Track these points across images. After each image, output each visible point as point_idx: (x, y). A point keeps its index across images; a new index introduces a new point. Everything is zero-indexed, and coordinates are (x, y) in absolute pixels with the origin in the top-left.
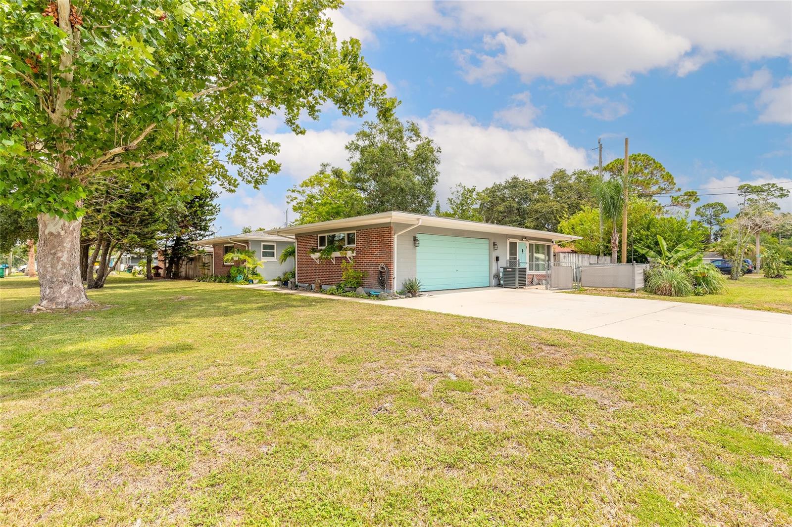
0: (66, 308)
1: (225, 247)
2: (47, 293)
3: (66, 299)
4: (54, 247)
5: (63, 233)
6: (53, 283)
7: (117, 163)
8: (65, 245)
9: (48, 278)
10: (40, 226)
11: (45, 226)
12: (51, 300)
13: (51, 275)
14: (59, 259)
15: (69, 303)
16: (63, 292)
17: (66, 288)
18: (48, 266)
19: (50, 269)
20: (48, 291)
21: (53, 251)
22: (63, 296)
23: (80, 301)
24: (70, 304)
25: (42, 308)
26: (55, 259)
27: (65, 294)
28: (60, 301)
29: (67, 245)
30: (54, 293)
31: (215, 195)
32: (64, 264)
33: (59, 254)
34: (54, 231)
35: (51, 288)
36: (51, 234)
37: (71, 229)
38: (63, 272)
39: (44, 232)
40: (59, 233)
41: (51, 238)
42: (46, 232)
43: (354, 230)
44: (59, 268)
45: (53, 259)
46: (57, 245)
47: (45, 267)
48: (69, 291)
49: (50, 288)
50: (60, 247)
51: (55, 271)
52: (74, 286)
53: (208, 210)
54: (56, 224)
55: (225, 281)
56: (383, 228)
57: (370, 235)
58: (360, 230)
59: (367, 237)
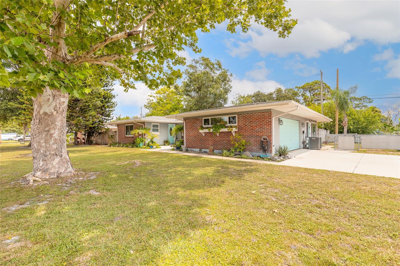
0: (58, 177)
1: (126, 126)
2: (41, 165)
3: (57, 170)
4: (48, 125)
5: (55, 113)
6: (46, 156)
7: (98, 57)
8: (57, 123)
9: (42, 152)
10: (35, 107)
11: (40, 106)
12: (45, 171)
13: (44, 149)
14: (51, 135)
15: (59, 172)
16: (54, 164)
17: (57, 160)
18: (42, 142)
19: (44, 144)
20: (41, 163)
21: (47, 129)
22: (54, 167)
23: (68, 170)
24: (61, 173)
25: (37, 179)
26: (49, 135)
27: (57, 166)
28: (52, 171)
29: (58, 124)
30: (47, 165)
31: (114, 96)
32: (56, 140)
33: (52, 132)
34: (47, 111)
35: (45, 160)
36: (45, 114)
37: (61, 110)
38: (55, 146)
39: (39, 112)
40: (52, 113)
41: (46, 117)
42: (41, 112)
43: (236, 114)
44: (51, 143)
45: (46, 135)
46: (51, 123)
47: (39, 142)
48: (59, 162)
49: (43, 160)
50: (53, 125)
51: (48, 146)
52: (63, 158)
53: (110, 105)
54: (50, 105)
55: (131, 146)
56: (263, 113)
57: (251, 117)
58: (241, 115)
59: (248, 119)
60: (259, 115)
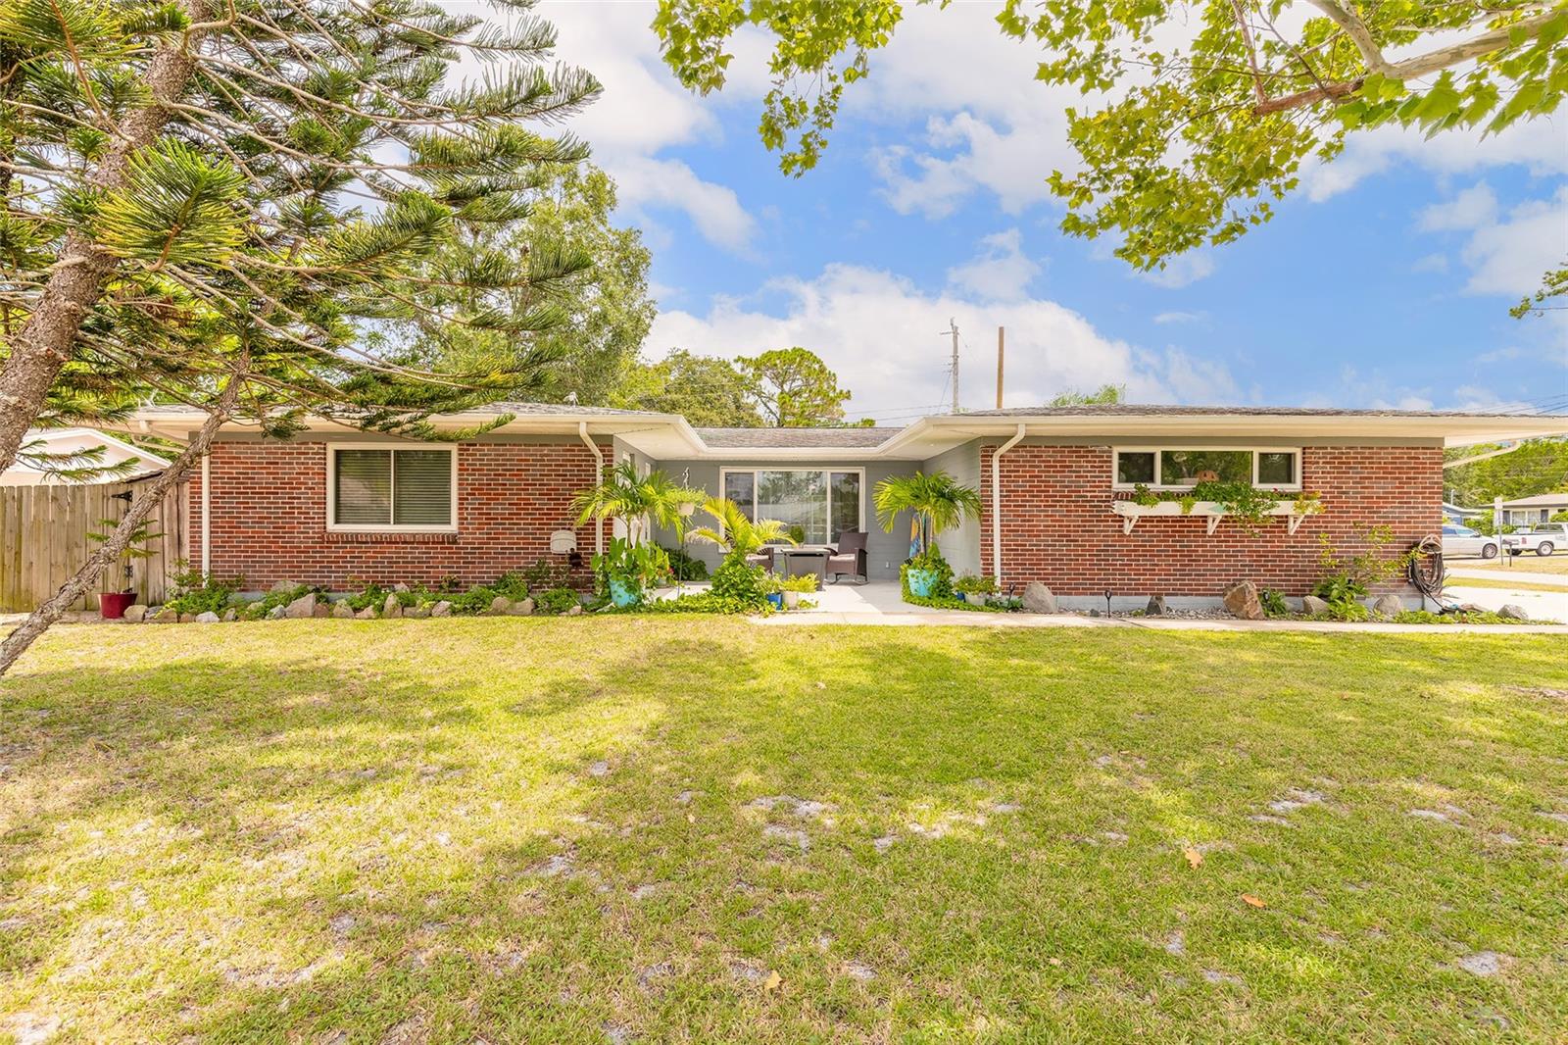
56: (1413, 448)
57: (1364, 463)
58: (1321, 448)
59: (1351, 468)
60: (1398, 458)
